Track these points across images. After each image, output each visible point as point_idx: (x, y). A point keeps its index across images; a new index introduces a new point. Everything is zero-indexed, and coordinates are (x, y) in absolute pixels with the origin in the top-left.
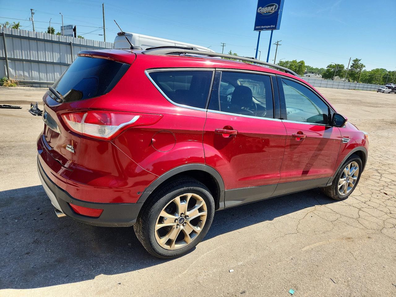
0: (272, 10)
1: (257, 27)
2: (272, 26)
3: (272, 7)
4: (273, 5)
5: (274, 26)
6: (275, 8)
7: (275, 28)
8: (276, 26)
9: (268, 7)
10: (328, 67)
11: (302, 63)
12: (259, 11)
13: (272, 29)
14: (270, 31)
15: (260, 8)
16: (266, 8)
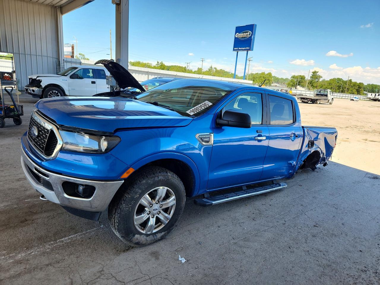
0: (247, 35)
1: (235, 49)
2: (247, 48)
3: (247, 34)
4: (248, 32)
5: (249, 48)
6: (249, 34)
7: (249, 50)
8: (250, 48)
9: (243, 33)
10: (292, 77)
11: (270, 74)
12: (236, 36)
13: (248, 50)
14: (246, 52)
15: (238, 34)
16: (242, 34)
